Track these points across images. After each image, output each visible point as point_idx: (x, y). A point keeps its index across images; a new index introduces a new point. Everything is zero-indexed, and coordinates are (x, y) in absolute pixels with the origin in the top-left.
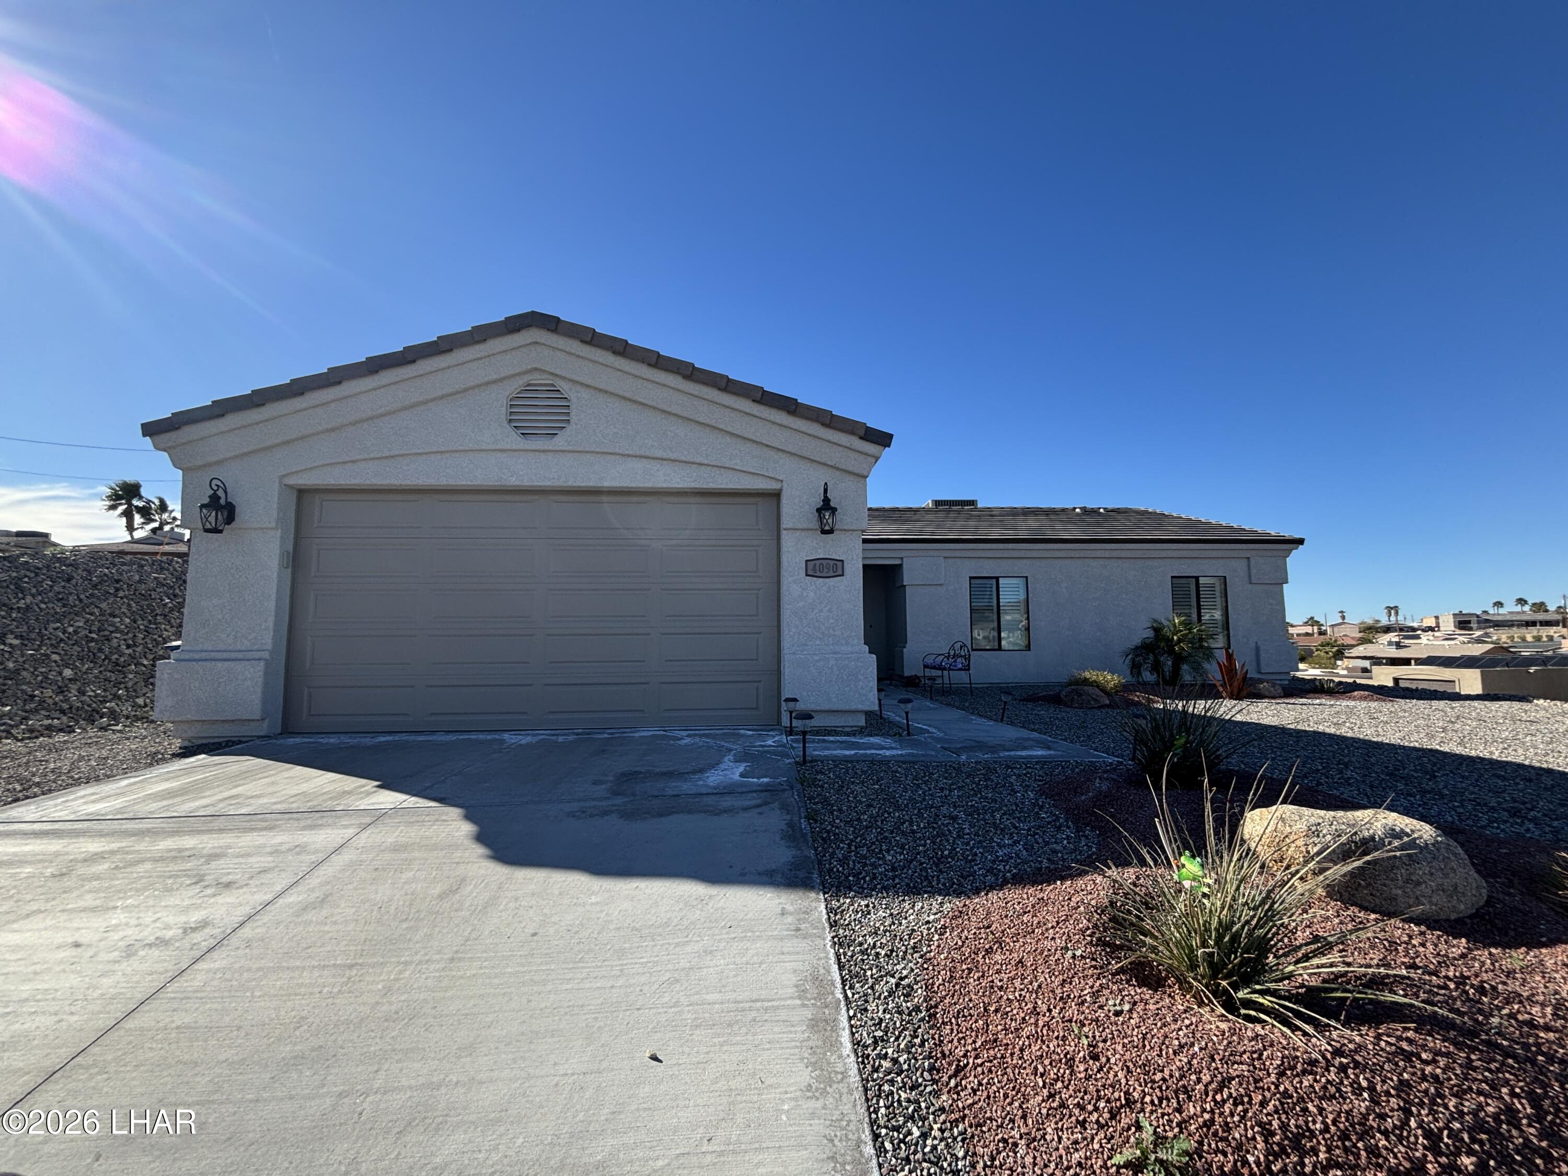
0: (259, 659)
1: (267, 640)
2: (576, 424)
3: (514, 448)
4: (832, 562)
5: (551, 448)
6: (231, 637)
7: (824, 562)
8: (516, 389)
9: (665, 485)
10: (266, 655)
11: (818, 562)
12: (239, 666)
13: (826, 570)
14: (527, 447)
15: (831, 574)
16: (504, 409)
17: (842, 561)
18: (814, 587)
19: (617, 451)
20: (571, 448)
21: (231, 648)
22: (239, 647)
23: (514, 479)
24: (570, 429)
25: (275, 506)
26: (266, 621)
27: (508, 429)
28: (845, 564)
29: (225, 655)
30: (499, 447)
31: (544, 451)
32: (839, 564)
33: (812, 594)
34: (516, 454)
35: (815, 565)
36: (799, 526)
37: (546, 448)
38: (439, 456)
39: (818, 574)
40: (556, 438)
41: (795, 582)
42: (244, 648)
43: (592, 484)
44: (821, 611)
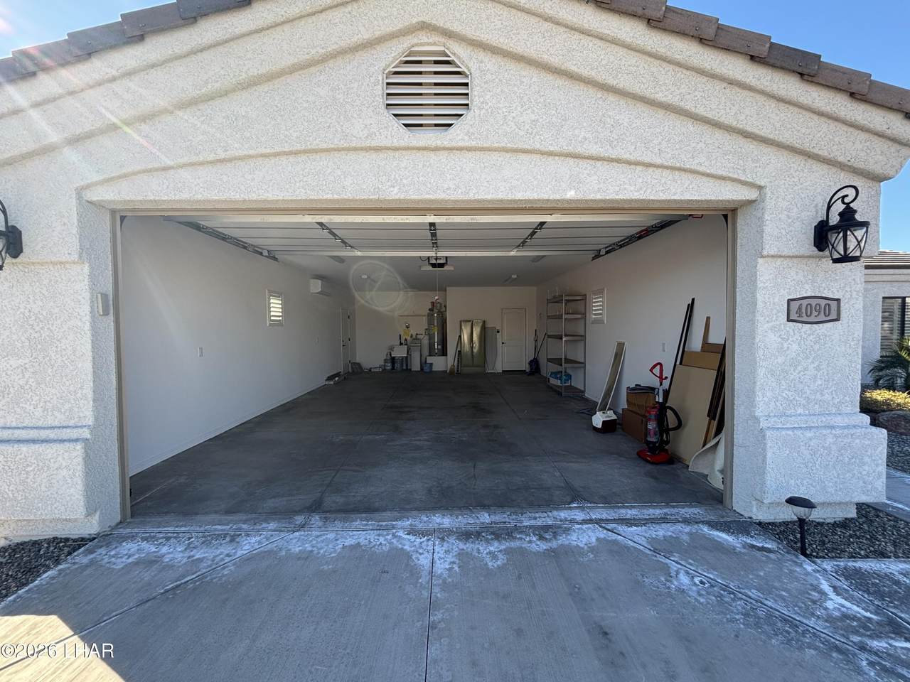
0: (77, 440)
1: (86, 413)
2: (480, 109)
3: (396, 144)
4: (823, 302)
5: (446, 144)
6: (40, 409)
7: (814, 302)
8: (395, 59)
9: (599, 197)
10: (86, 434)
11: (805, 302)
12: (49, 451)
13: (815, 313)
14: (414, 143)
15: (822, 318)
16: (379, 87)
17: (838, 300)
18: (797, 336)
19: (538, 146)
20: (473, 144)
21: (40, 424)
22: (50, 422)
23: (396, 190)
24: (470, 117)
25: (74, 231)
26: (82, 388)
27: (387, 116)
28: (842, 304)
29: (33, 434)
30: (374, 144)
31: (436, 149)
32: (834, 304)
33: (795, 346)
34: (397, 154)
35: (800, 308)
36: (786, 252)
37: (439, 143)
38: (292, 159)
39: (805, 319)
40: (451, 130)
41: (772, 329)
42: (56, 424)
43: (500, 196)
44: (805, 369)
